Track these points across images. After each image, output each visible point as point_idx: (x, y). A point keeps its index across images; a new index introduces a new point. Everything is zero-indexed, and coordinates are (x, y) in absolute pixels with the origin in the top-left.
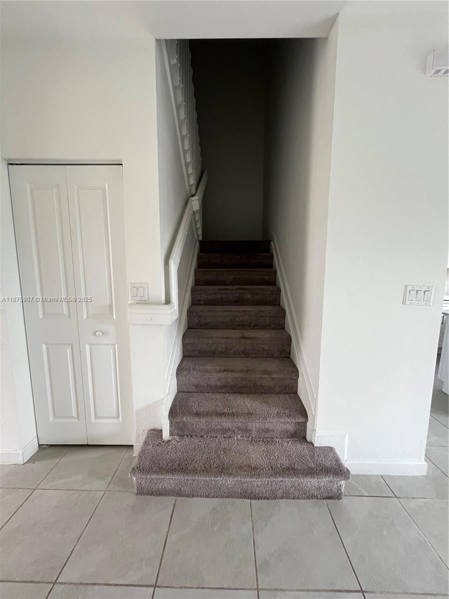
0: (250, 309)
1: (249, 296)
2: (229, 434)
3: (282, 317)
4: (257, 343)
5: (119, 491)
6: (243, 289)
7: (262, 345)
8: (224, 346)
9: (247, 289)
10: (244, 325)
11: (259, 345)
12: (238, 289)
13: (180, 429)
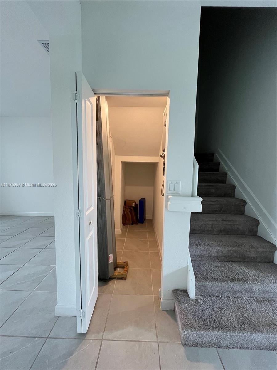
0: (220, 200)
1: (213, 191)
2: (238, 294)
3: (243, 206)
4: (235, 224)
5: (168, 342)
6: (210, 186)
7: (237, 226)
8: (210, 226)
9: (213, 186)
10: (216, 211)
11: (236, 226)
12: (206, 186)
13: (201, 290)
